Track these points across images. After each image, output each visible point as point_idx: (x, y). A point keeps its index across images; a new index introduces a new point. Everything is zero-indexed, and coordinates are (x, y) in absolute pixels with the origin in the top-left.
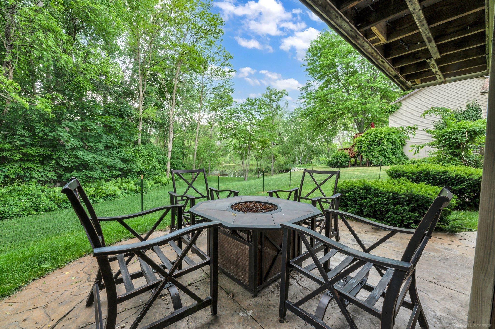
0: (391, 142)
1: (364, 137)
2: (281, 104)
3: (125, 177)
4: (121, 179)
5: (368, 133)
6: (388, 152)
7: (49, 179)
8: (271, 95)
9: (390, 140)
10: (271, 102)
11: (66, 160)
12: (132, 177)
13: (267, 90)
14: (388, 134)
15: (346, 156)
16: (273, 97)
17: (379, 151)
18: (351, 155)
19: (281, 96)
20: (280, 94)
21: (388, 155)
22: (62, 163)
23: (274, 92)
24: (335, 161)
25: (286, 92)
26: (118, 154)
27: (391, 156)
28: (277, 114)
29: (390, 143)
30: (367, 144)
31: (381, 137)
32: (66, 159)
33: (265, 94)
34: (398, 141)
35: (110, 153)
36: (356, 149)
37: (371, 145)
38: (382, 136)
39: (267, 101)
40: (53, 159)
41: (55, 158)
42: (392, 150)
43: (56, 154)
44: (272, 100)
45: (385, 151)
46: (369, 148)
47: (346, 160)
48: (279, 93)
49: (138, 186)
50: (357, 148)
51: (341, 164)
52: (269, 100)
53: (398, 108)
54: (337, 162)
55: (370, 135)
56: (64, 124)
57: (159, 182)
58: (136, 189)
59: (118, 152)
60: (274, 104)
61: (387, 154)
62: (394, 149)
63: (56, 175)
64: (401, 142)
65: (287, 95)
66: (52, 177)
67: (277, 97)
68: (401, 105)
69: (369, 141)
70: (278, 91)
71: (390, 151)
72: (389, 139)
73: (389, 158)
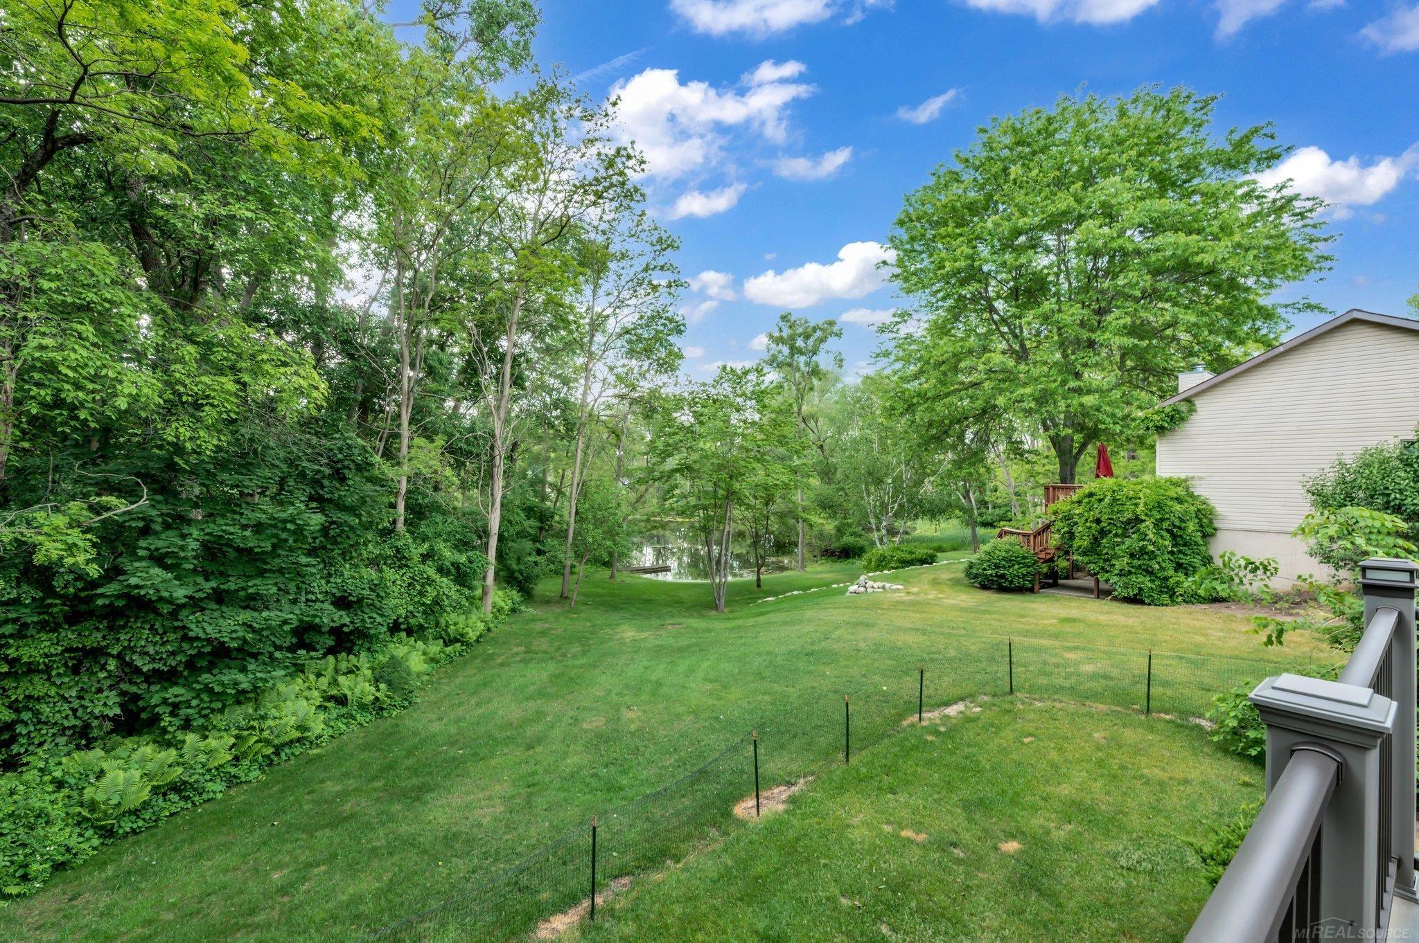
0: (1168, 531)
1: (1079, 502)
2: (824, 360)
3: (350, 652)
4: (336, 659)
5: (1091, 495)
6: (1159, 559)
7: (97, 718)
8: (792, 338)
9: (1165, 525)
10: (792, 354)
11: (152, 652)
12: (369, 650)
13: (781, 324)
14: (1159, 506)
15: (1024, 558)
16: (800, 343)
17: (1132, 556)
18: (1042, 555)
19: (822, 340)
20: (819, 333)
21: (1162, 569)
22: (139, 663)
23: (800, 330)
24: (989, 572)
25: (836, 329)
26: (328, 582)
27: (1171, 572)
28: (812, 389)
29: (1165, 534)
30: (1090, 528)
31: (1134, 512)
32: (151, 650)
33: (776, 334)
34: (1191, 526)
35: (303, 582)
36: (1054, 540)
37: (1103, 533)
38: (1138, 511)
39: (780, 352)
40: (109, 655)
41: (115, 652)
42: (1172, 553)
43: (118, 640)
44: (795, 350)
45: (1152, 556)
46: (1096, 539)
47: (1024, 571)
48: (815, 330)
49: (383, 686)
50: (1057, 536)
51: (1011, 582)
52: (786, 350)
53: (1182, 419)
54: (997, 575)
55: (1100, 500)
56: (141, 548)
57: (457, 641)
58: (377, 699)
59: (330, 575)
60: (801, 360)
61: (1157, 567)
62: (1180, 552)
63: (118, 700)
64: (1201, 526)
65: (839, 335)
66: (107, 712)
67: (811, 342)
68: (1192, 410)
69: (1098, 521)
70: (812, 324)
71: (1167, 556)
72: (1162, 520)
73: (1166, 579)
